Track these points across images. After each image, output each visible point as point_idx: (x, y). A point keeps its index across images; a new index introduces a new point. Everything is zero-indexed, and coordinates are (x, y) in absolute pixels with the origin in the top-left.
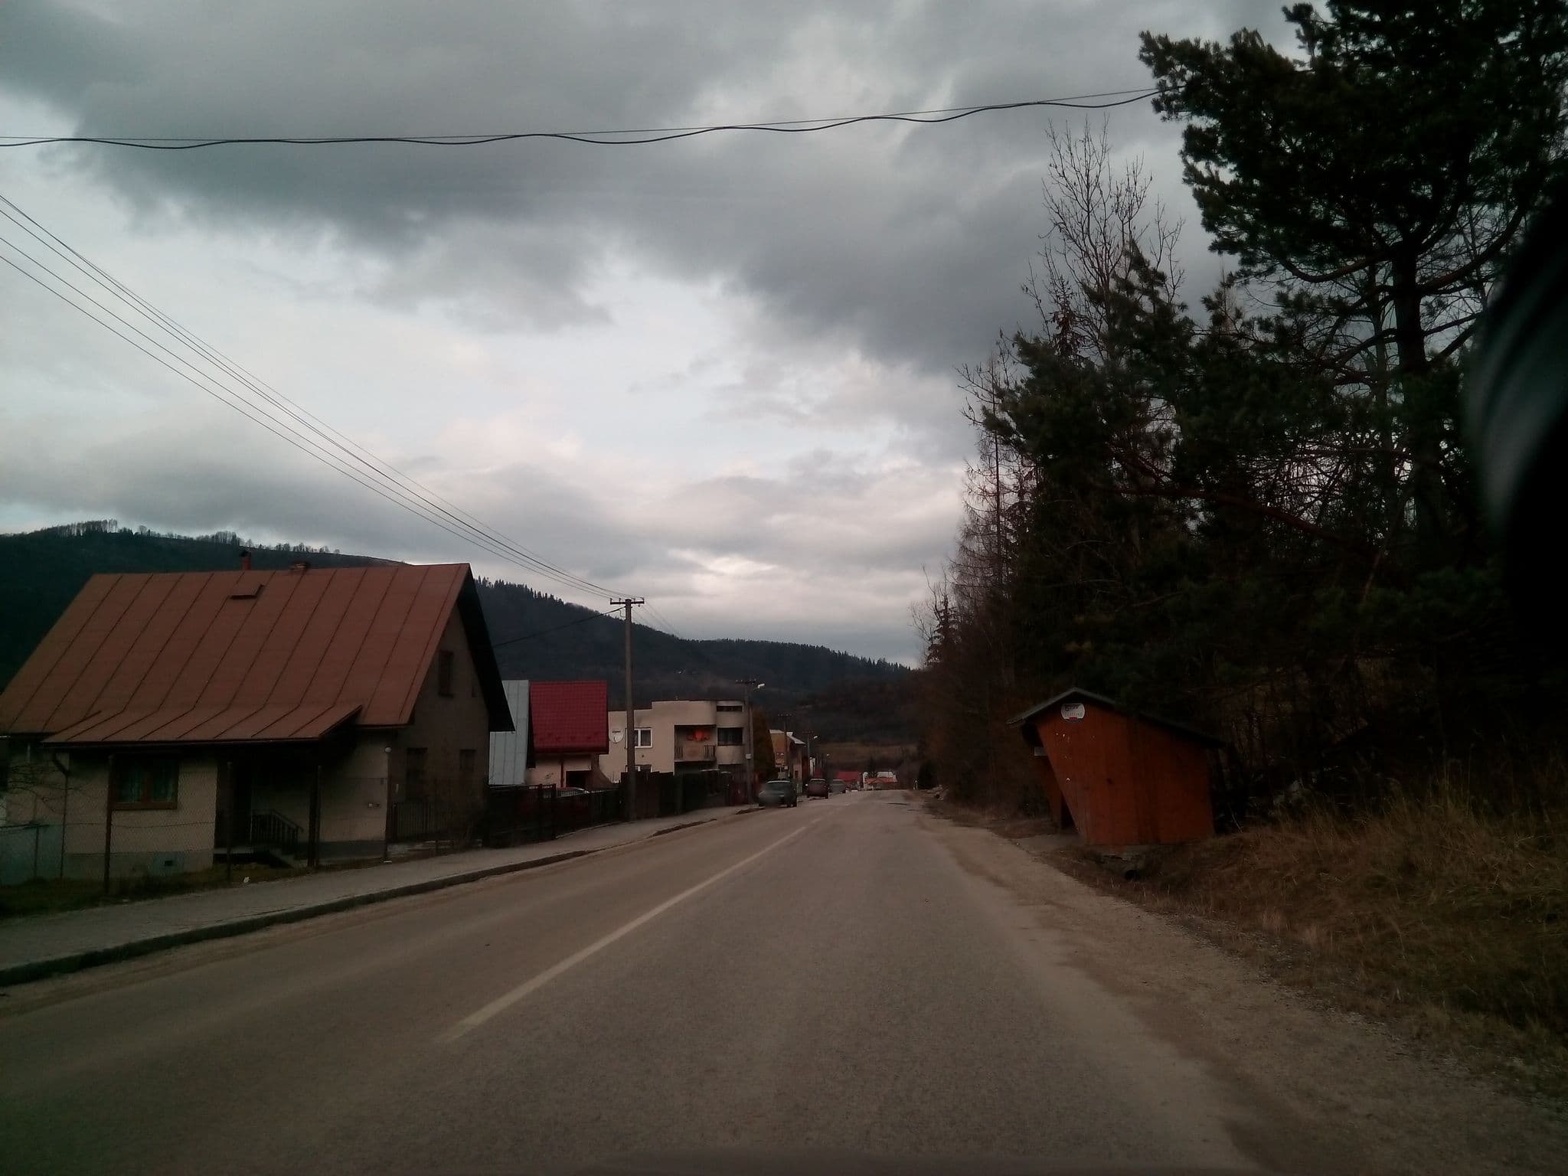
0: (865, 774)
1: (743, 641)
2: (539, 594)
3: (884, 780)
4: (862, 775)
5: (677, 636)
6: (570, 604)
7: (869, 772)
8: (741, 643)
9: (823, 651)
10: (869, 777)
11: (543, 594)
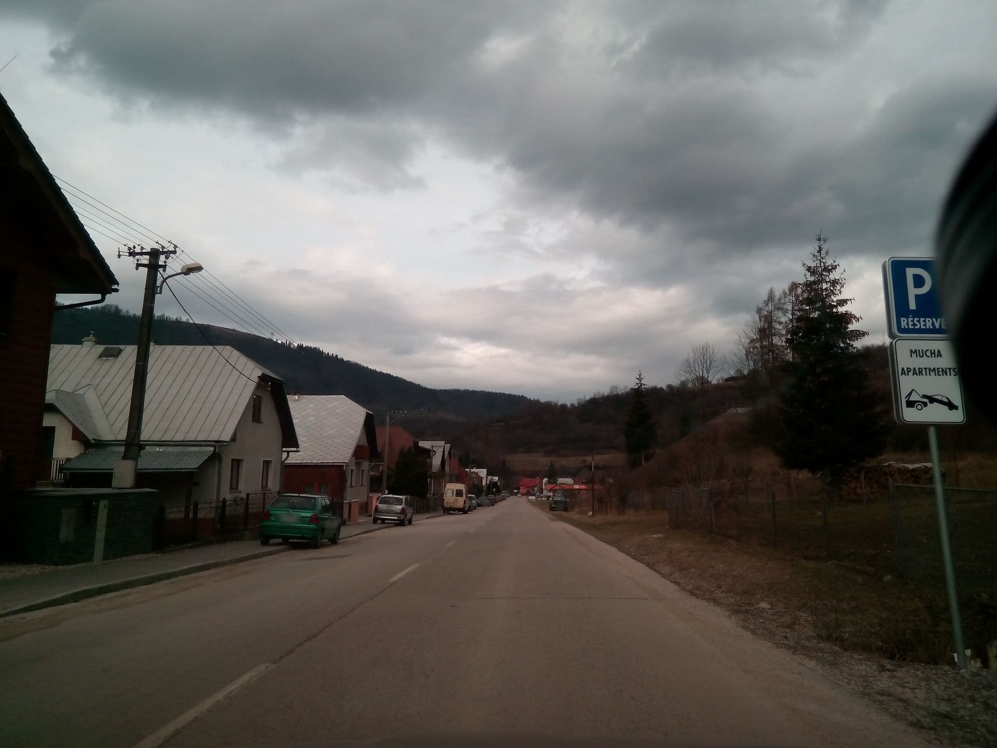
0: (545, 480)
1: (468, 391)
2: (328, 353)
3: (563, 486)
4: (542, 480)
5: (422, 385)
6: (349, 361)
7: (549, 477)
8: (466, 392)
9: (522, 399)
10: (549, 482)
11: (330, 354)
